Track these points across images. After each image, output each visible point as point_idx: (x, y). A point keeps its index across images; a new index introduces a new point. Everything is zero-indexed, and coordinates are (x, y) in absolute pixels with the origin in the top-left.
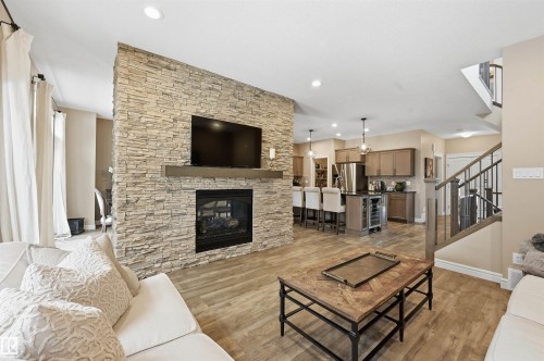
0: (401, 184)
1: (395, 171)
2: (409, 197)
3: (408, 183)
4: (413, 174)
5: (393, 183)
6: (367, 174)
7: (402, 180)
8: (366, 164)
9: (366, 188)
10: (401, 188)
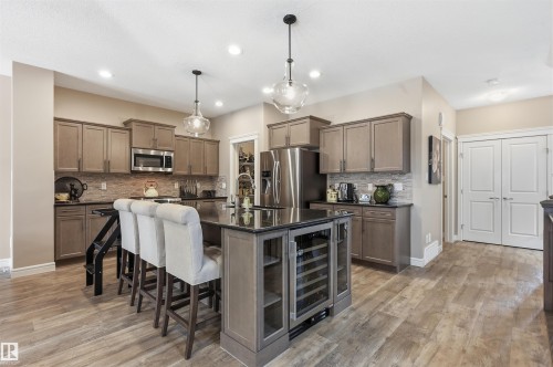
0: (384, 188)
1: (372, 161)
2: (399, 214)
3: (398, 187)
4: (407, 168)
5: (371, 188)
6: (322, 171)
7: (386, 181)
8: (322, 151)
9: (323, 197)
10: (384, 197)
